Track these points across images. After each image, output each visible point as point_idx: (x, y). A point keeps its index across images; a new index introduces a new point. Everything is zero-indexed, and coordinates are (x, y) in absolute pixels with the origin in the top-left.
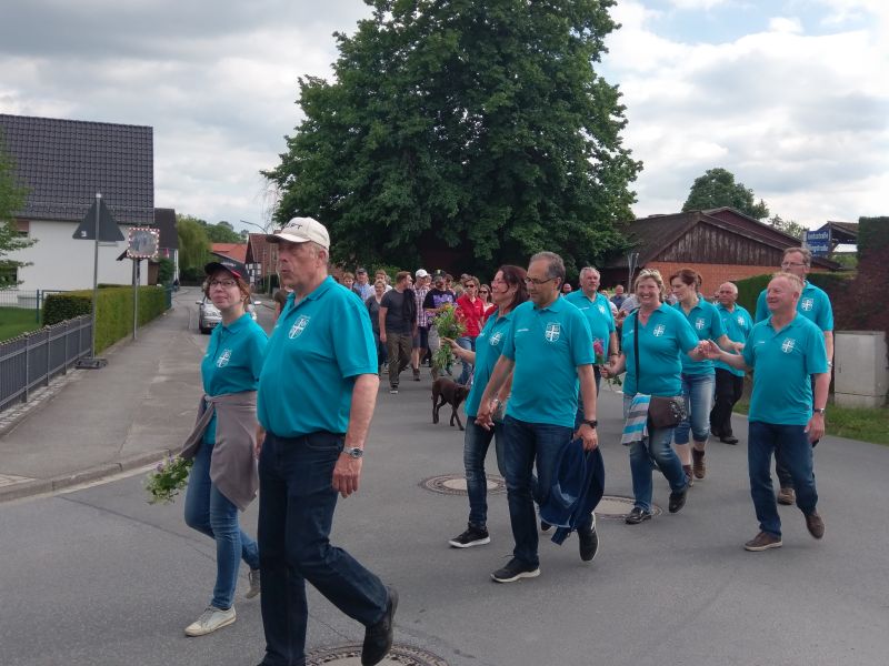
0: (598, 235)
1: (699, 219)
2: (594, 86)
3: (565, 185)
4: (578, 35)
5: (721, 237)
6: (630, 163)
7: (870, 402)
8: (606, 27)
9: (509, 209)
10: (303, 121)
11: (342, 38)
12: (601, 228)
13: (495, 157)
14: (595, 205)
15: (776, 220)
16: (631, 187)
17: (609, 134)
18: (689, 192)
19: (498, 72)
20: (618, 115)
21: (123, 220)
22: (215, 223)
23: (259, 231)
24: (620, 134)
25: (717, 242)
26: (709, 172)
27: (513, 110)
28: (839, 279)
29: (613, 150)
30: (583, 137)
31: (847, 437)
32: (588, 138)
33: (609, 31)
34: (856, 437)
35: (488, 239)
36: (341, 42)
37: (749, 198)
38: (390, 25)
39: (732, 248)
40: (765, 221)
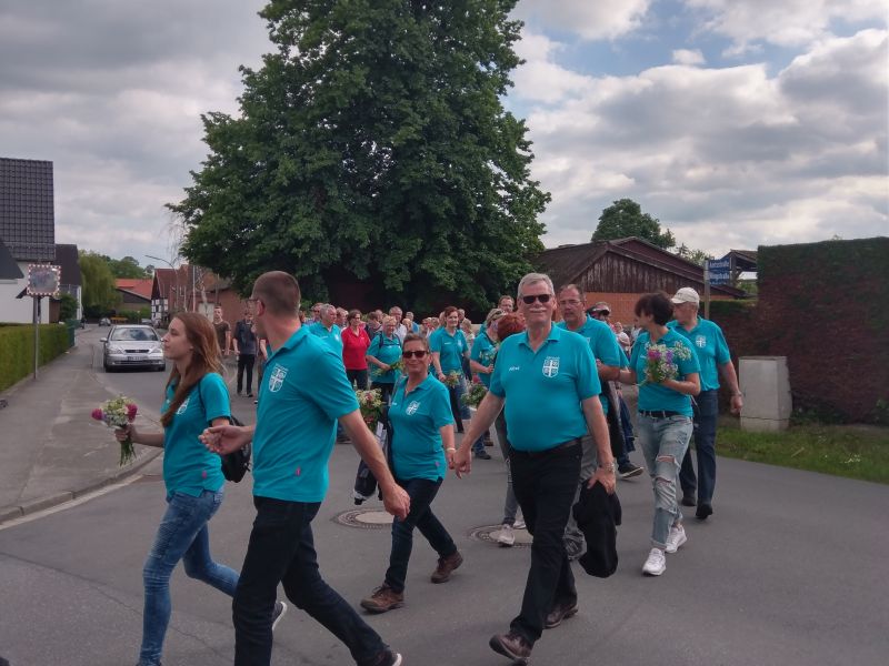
0: (509, 266)
1: (607, 249)
2: (500, 121)
3: (474, 217)
4: (484, 69)
5: (629, 267)
6: (539, 194)
7: (774, 425)
8: (510, 62)
9: (420, 241)
10: (209, 156)
11: (248, 71)
12: (511, 260)
13: (403, 189)
14: (505, 237)
15: (683, 249)
16: (540, 218)
17: (517, 167)
18: (597, 222)
19: (405, 105)
20: (524, 149)
21: (23, 257)
22: (119, 258)
23: (165, 266)
24: (527, 167)
25: (625, 271)
26: (616, 203)
27: (421, 143)
28: (741, 306)
29: (521, 183)
30: (491, 171)
31: (753, 460)
32: (496, 170)
33: (514, 66)
34: (761, 461)
35: (398, 271)
36: (247, 76)
37: (656, 228)
38: (296, 60)
39: (640, 277)
40: (672, 251)
